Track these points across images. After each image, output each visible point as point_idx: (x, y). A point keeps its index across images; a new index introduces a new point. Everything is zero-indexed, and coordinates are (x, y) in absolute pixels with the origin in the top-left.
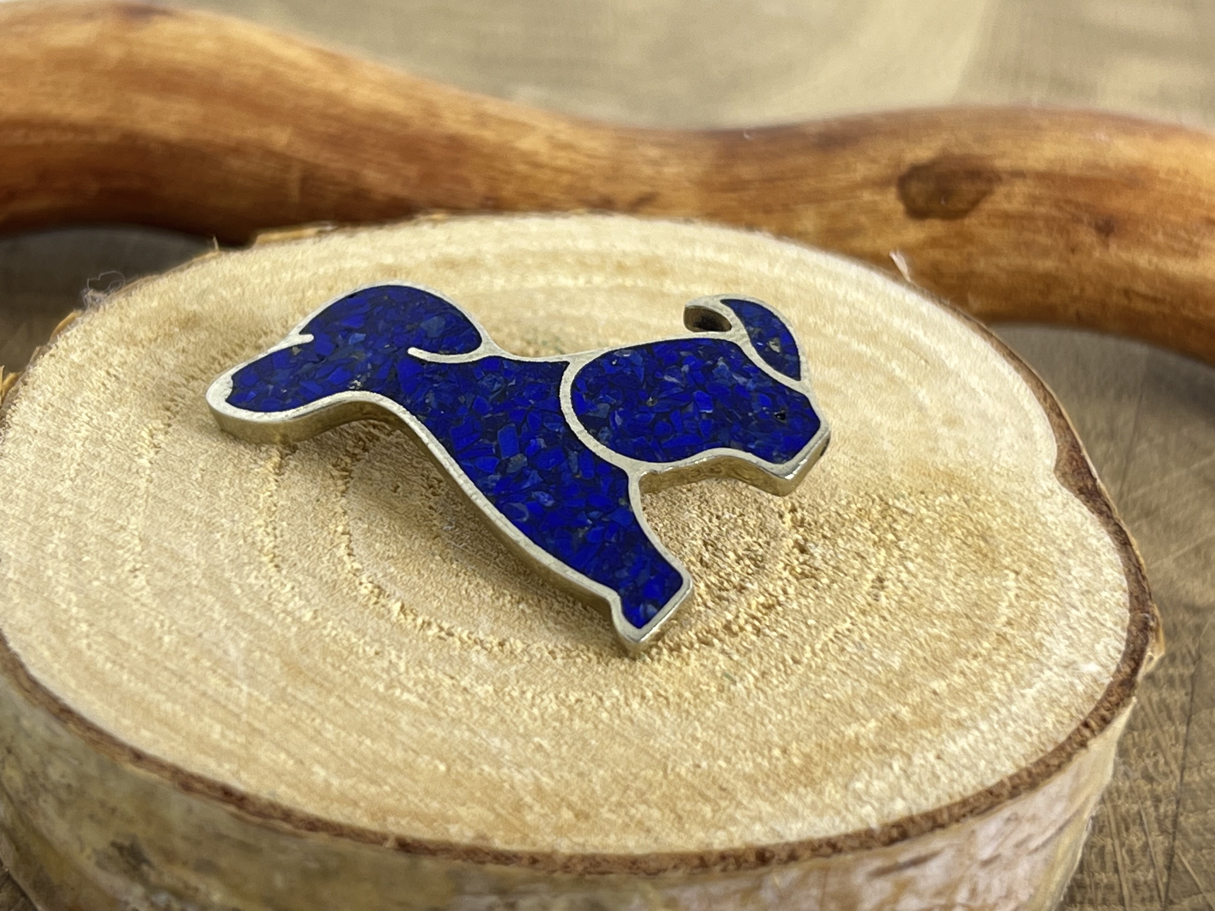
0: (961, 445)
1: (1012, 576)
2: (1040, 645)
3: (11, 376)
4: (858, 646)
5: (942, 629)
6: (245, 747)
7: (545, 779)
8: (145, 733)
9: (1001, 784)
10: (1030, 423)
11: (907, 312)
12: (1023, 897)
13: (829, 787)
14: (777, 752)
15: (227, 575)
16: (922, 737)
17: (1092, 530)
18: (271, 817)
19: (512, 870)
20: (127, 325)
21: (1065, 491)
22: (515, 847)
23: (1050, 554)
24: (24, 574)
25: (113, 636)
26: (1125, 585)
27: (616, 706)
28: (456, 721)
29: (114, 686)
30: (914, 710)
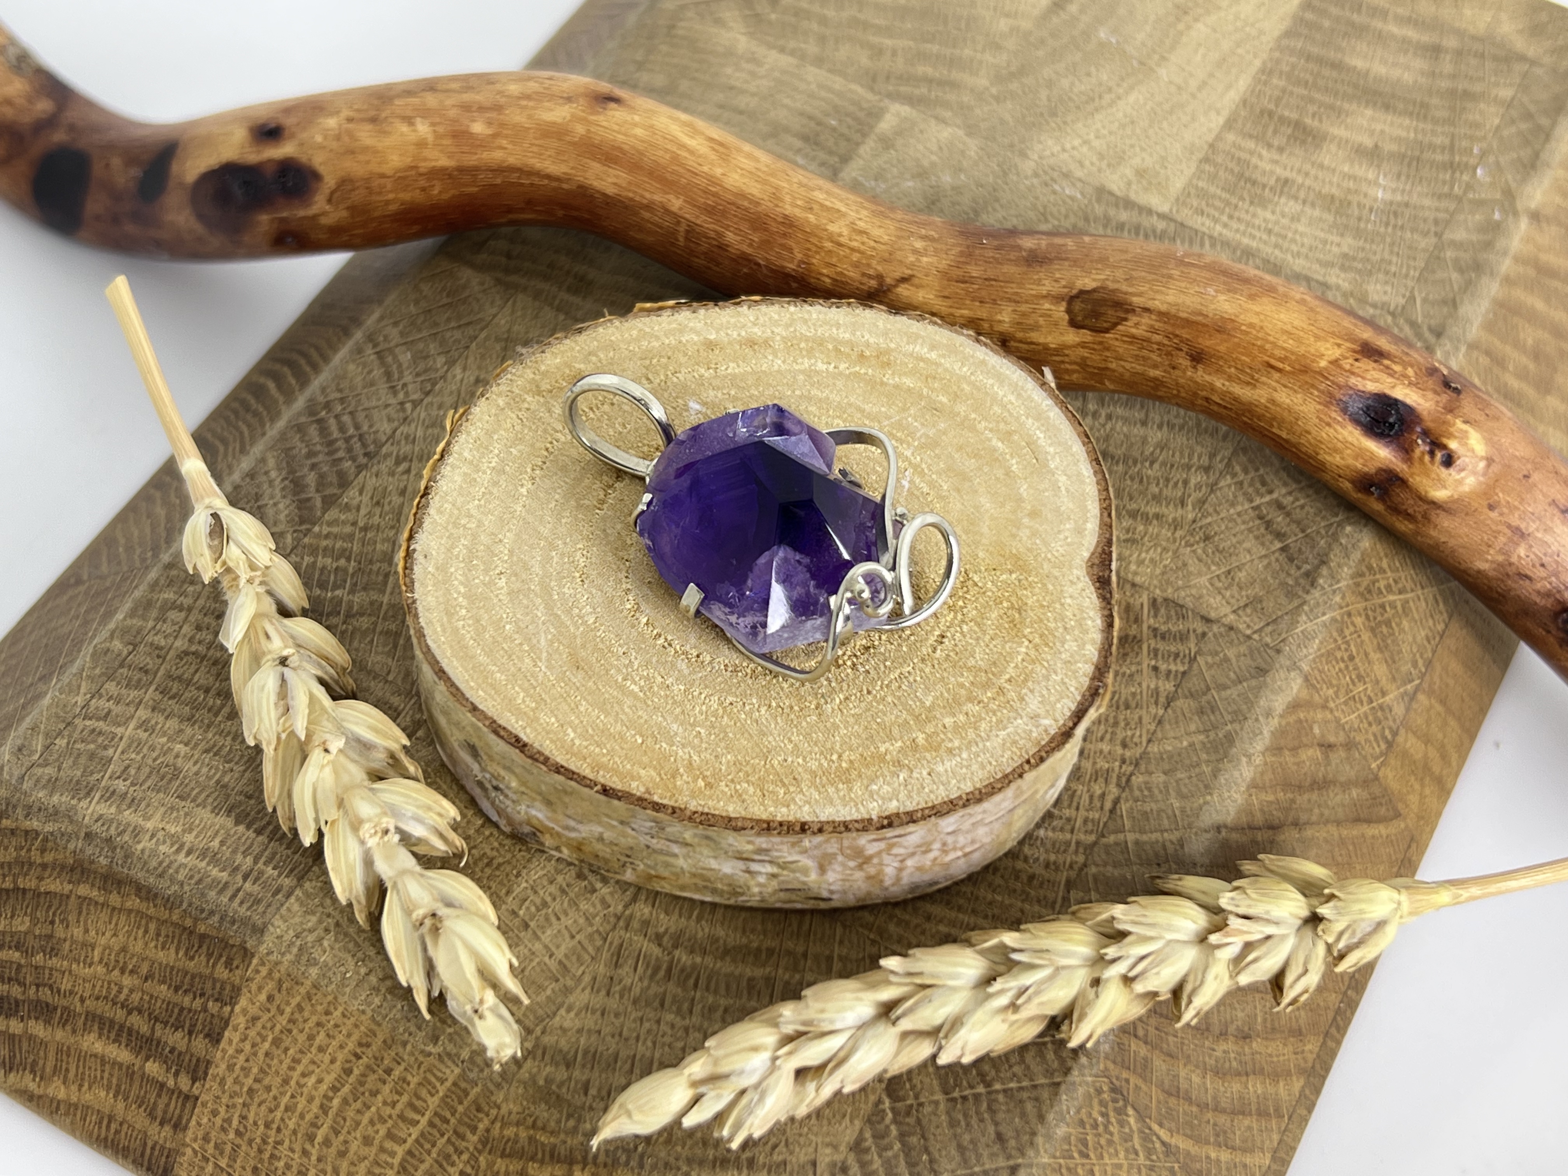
0: (1034, 534)
1: (1026, 643)
2: (1022, 699)
3: (461, 411)
4: (910, 686)
5: (966, 679)
6: (533, 710)
7: (695, 758)
8: (481, 693)
9: (960, 797)
10: (1085, 522)
11: (1039, 417)
12: (986, 840)
13: (857, 787)
14: (835, 757)
15: (553, 583)
16: (925, 758)
17: (1092, 614)
18: (536, 760)
19: (660, 815)
20: (538, 377)
21: (1087, 579)
22: (665, 802)
23: (1056, 629)
24: (437, 569)
25: (478, 621)
26: (1095, 660)
27: (751, 712)
28: (656, 708)
29: (472, 657)
30: (929, 736)
